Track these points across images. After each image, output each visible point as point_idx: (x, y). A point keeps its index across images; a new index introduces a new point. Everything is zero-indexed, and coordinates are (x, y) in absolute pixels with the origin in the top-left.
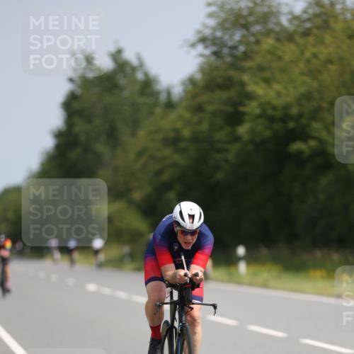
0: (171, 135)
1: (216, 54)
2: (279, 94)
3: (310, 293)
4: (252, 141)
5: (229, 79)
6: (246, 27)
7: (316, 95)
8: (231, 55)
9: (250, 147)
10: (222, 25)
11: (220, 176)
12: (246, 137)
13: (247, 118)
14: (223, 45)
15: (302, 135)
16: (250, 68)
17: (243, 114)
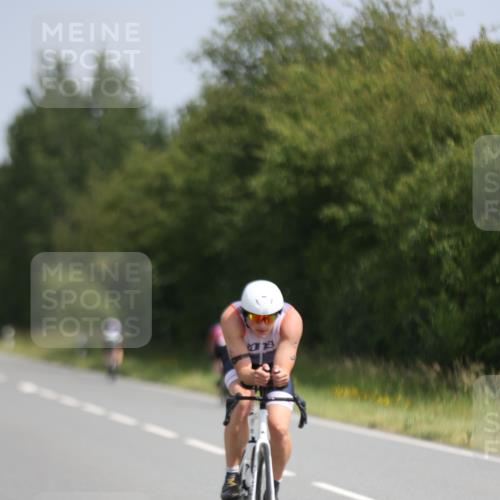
0: (157, 183)
1: (228, 74)
2: (311, 136)
3: (334, 419)
4: (269, 200)
5: (244, 112)
6: (271, 38)
7: (364, 143)
8: (249, 77)
9: (266, 209)
10: (240, 35)
11: (220, 245)
12: (261, 193)
13: (265, 168)
14: (240, 62)
15: (339, 196)
16: (273, 98)
17: (258, 160)
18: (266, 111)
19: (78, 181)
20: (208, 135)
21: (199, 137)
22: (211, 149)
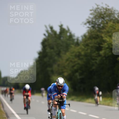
0: (78, 54)
1: (93, 27)
4: (105, 56)
5: (98, 35)
6: (103, 18)
8: (98, 27)
9: (104, 58)
10: (95, 17)
11: (94, 68)
12: (103, 55)
13: (103, 49)
14: (96, 24)
16: (105, 32)
17: (102, 47)
18: (103, 35)
19: (59, 54)
20: (89, 42)
21: (87, 42)
22: (90, 45)
